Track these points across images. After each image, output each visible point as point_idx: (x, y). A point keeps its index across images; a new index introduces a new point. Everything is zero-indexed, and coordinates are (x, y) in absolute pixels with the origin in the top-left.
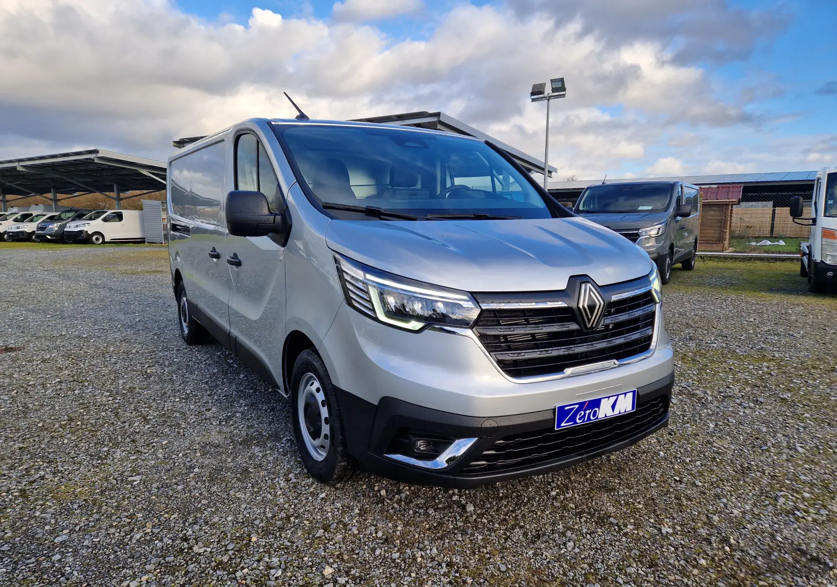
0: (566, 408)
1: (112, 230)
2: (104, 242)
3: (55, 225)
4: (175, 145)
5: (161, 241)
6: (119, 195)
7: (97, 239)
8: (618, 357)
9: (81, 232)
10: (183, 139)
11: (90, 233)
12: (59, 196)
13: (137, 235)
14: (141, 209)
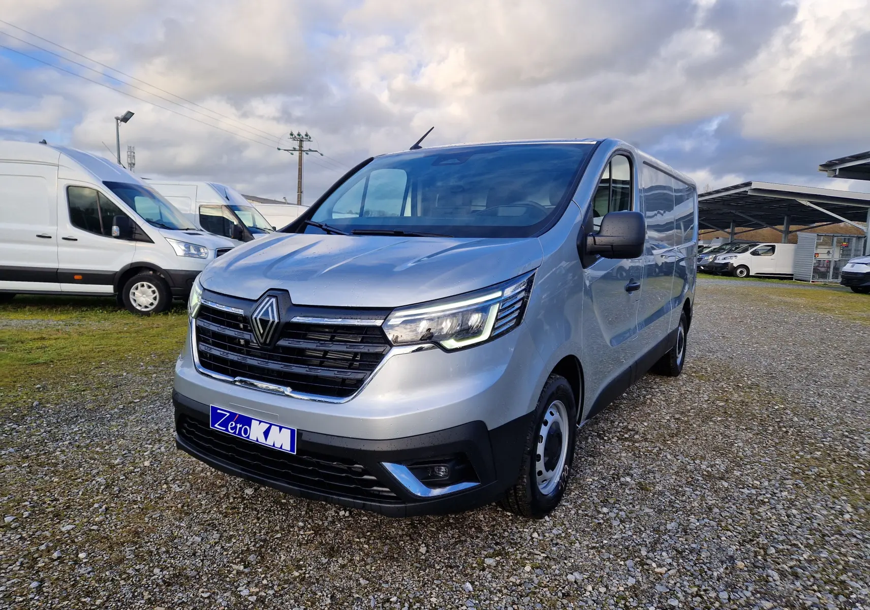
0: (219, 411)
1: (759, 264)
2: (748, 276)
3: (711, 257)
4: (822, 169)
5: (808, 279)
6: (788, 228)
7: (741, 272)
8: (296, 388)
9: (727, 264)
10: (830, 162)
11: (735, 265)
12: (737, 229)
13: (787, 270)
14: (795, 242)
